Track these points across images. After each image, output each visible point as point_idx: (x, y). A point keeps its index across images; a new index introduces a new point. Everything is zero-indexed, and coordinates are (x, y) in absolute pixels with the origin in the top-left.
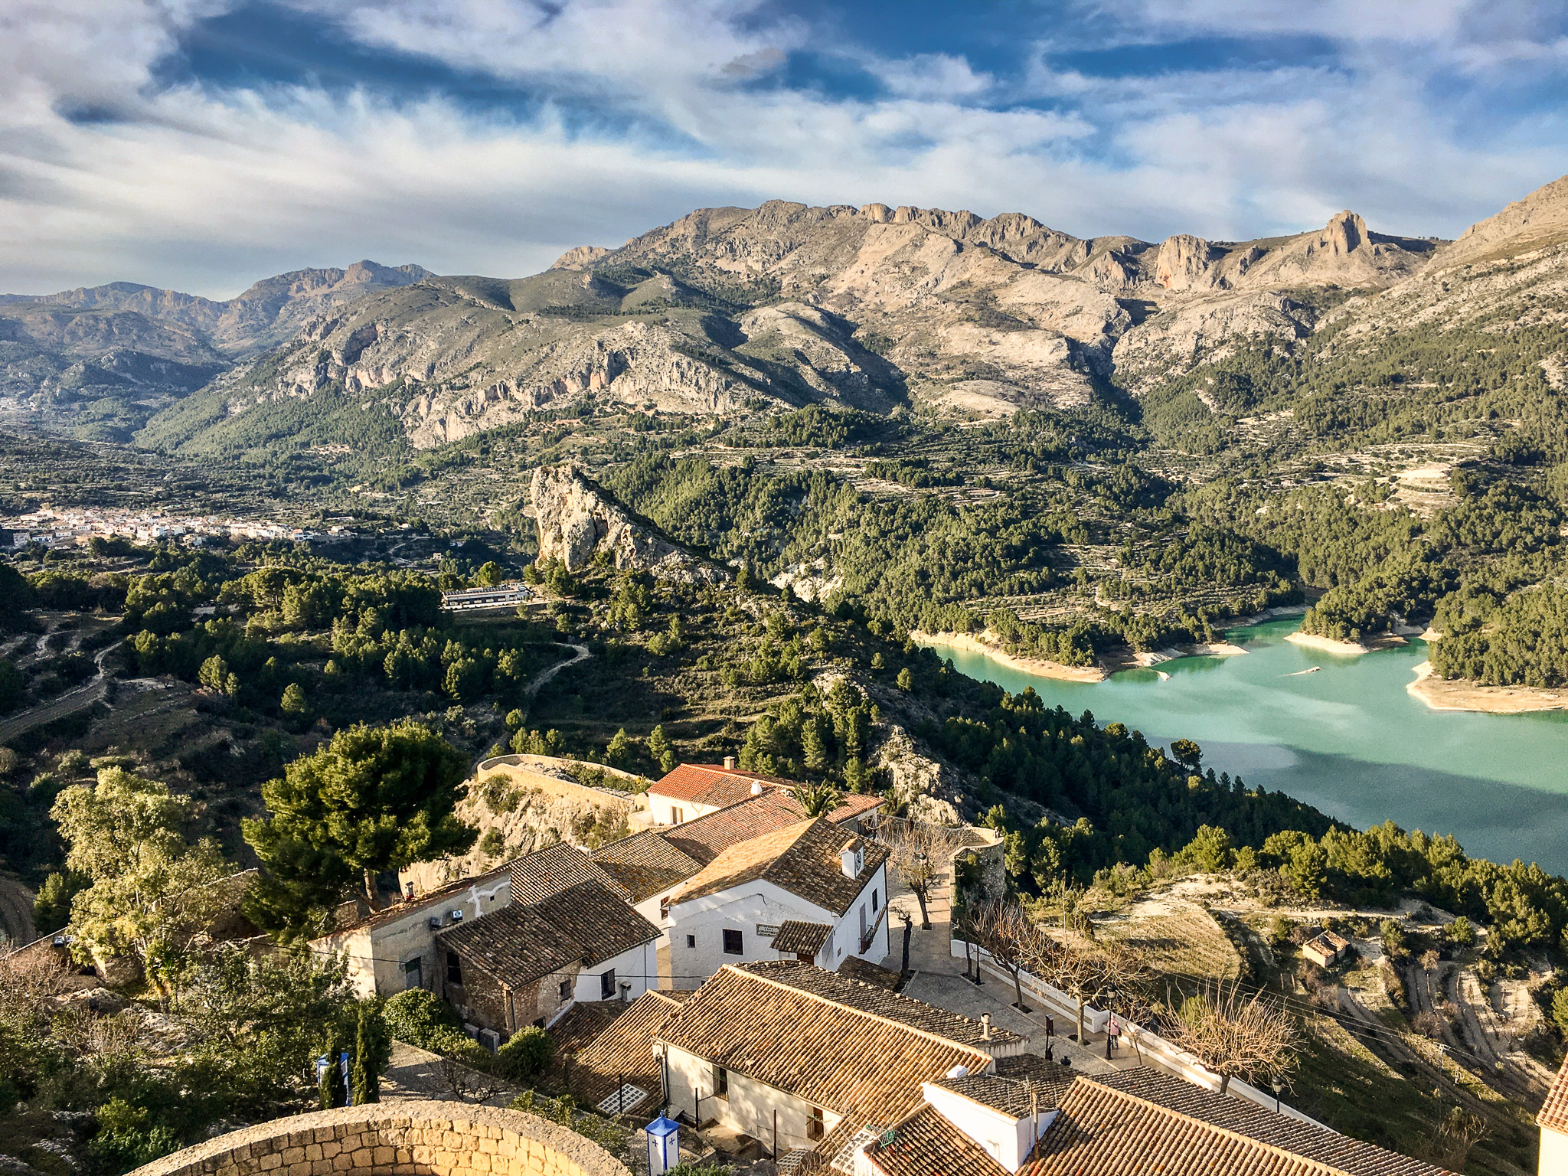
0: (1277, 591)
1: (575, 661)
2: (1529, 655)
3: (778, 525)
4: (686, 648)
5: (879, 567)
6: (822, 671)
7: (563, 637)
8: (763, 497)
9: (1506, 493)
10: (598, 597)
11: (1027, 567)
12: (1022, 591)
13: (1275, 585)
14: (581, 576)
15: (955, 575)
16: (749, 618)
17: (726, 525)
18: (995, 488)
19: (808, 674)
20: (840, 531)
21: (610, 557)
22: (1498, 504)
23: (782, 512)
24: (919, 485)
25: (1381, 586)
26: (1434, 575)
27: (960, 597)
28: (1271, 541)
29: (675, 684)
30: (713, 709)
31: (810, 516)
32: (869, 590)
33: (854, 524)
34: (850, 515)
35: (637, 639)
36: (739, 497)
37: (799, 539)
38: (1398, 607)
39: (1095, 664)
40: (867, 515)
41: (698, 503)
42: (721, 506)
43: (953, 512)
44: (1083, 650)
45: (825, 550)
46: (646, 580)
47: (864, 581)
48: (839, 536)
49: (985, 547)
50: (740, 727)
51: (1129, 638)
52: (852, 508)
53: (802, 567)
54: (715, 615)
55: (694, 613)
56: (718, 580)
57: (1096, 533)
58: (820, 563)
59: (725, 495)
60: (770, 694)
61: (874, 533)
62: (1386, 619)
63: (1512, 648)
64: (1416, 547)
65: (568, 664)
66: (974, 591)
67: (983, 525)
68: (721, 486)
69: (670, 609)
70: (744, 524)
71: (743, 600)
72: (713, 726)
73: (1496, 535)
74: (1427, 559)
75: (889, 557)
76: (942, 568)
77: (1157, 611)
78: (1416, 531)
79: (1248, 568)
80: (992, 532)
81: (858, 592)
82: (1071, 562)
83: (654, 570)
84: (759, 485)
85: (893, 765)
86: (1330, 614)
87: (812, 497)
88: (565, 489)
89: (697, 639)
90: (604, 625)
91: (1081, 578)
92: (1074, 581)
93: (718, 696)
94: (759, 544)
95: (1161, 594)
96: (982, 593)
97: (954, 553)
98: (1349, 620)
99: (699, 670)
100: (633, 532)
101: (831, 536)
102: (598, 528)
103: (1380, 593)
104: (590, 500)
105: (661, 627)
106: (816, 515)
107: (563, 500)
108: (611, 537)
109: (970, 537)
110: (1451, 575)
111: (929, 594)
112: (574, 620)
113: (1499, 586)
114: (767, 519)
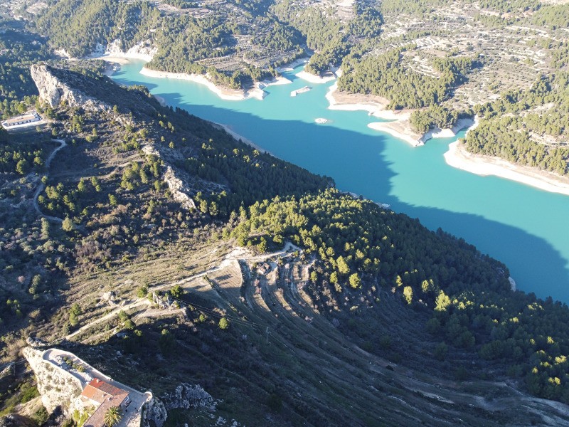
0: (299, 53)
1: (61, 147)
2: (362, 83)
3: (131, 24)
4: (99, 138)
5: (170, 46)
6: (145, 145)
7: (55, 138)
8: (124, 13)
9: (368, 14)
10: (65, 119)
11: (220, 46)
12: (219, 56)
13: (299, 50)
14: (57, 110)
15: (196, 50)
16: (119, 124)
17: (112, 24)
18: (209, 9)
19: (141, 147)
20: (155, 28)
21: (67, 102)
22: (365, 18)
23: (132, 19)
24: (182, 8)
25: (328, 53)
26: (344, 47)
27: (198, 59)
28: (300, 29)
29: (96, 152)
30: (111, 163)
31: (143, 20)
32: (167, 56)
33: (159, 25)
34: (158, 22)
35: (81, 135)
36: (115, 12)
37: (140, 31)
38: (332, 61)
39: (242, 88)
40: (164, 22)
41: (99, 15)
42: (109, 16)
43: (195, 21)
44: (238, 83)
45: (150, 37)
46: (81, 112)
47: (165, 51)
48: (154, 31)
49: (206, 38)
50: (121, 169)
51: (252, 76)
52: (158, 19)
53: (142, 43)
54: (107, 123)
55: (100, 123)
56: (107, 109)
57: (244, 29)
58: (148, 42)
59: (109, 11)
60: (129, 155)
61: (167, 30)
62: (328, 66)
63: (358, 80)
64: (340, 36)
65: (58, 149)
66: (203, 56)
67: (205, 28)
68: (107, 7)
69: (91, 122)
70: (118, 24)
71: (116, 117)
72: (112, 169)
73: (363, 30)
74: (343, 41)
75: (173, 41)
76: (191, 47)
77: (262, 63)
78: (341, 29)
79: (291, 43)
80: (208, 31)
81: (163, 56)
82: (235, 42)
83: (84, 107)
84: (122, 7)
85: (169, 181)
86: (312, 65)
87: (143, 12)
88: (44, 74)
89: (103, 134)
90: (69, 131)
91: (238, 50)
92: (236, 50)
93: (112, 157)
94: (125, 33)
95: (263, 56)
96: (206, 57)
97: (196, 41)
98: (317, 68)
99: (104, 147)
100: (73, 94)
101: (152, 30)
102: (60, 92)
103: (327, 56)
104: (55, 80)
105: (89, 130)
106: (145, 20)
107: (44, 78)
108: (65, 95)
109: (201, 34)
110: (348, 47)
111: (188, 58)
112: (58, 130)
113: (360, 53)
114: (127, 22)
